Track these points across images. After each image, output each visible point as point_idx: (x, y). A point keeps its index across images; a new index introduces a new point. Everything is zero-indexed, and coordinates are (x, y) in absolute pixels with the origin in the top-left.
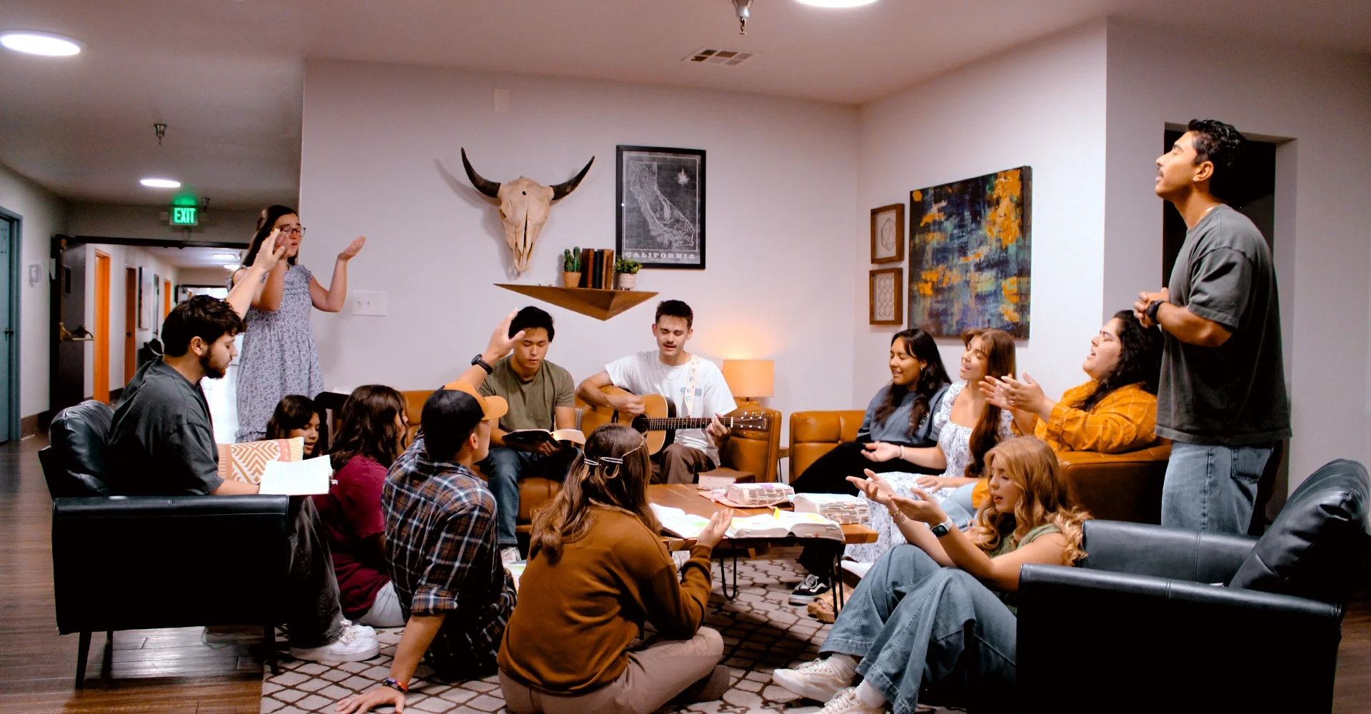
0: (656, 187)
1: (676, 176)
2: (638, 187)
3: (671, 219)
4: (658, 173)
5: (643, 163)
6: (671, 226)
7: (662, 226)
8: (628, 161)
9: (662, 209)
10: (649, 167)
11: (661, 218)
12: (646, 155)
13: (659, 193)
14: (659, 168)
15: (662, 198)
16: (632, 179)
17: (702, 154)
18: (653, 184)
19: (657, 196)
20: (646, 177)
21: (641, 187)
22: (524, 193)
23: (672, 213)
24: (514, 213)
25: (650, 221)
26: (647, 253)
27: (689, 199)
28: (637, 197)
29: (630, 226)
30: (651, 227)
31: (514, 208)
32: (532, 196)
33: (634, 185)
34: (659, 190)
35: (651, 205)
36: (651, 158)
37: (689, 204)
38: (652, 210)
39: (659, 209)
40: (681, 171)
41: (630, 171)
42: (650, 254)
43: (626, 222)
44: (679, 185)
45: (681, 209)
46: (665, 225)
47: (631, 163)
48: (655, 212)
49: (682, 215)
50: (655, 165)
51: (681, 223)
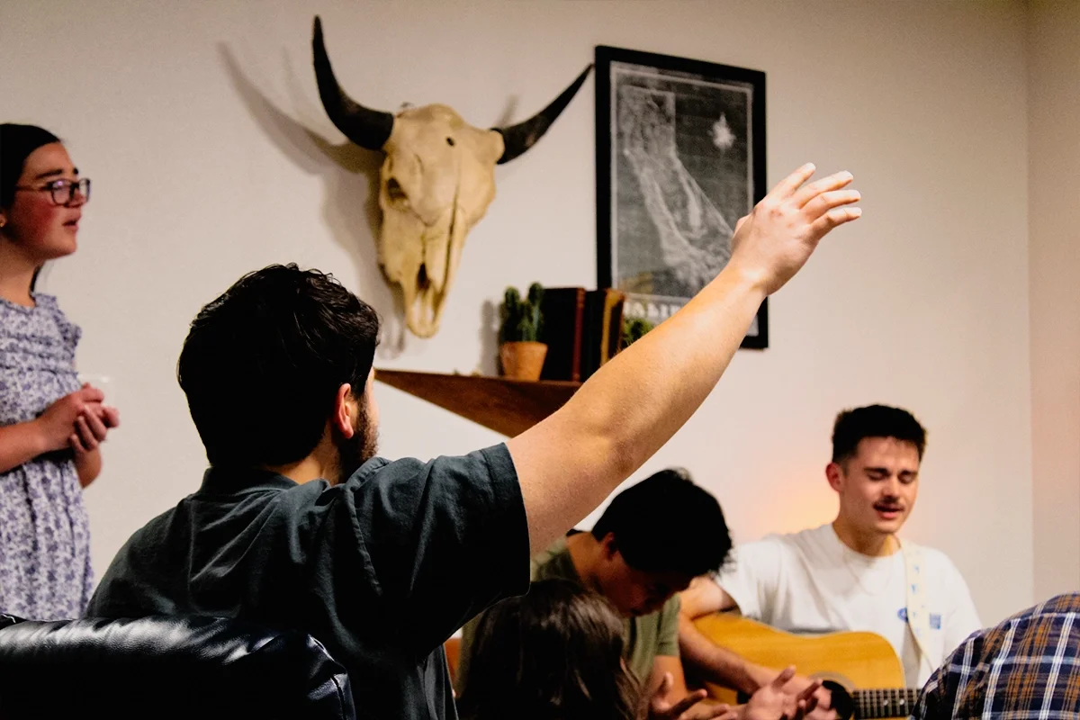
0: (672, 151)
1: (710, 127)
2: (639, 149)
3: (702, 227)
4: (678, 120)
5: (648, 92)
6: (703, 245)
7: (685, 243)
8: (619, 84)
9: (685, 205)
10: (660, 102)
11: (684, 226)
12: (650, 74)
13: (678, 165)
14: (679, 105)
15: (684, 177)
16: (627, 128)
17: (757, 80)
18: (668, 145)
19: (675, 173)
20: (653, 126)
21: (646, 148)
22: (450, 142)
23: (704, 216)
24: (427, 191)
25: (662, 228)
26: (658, 305)
27: (733, 181)
28: (637, 171)
29: (625, 240)
30: (665, 245)
31: (429, 177)
32: (466, 150)
33: (632, 145)
34: (680, 158)
35: (665, 194)
36: (661, 82)
37: (735, 195)
38: (667, 202)
39: (679, 204)
40: (718, 118)
41: (624, 112)
42: (664, 309)
43: (619, 230)
44: (716, 149)
45: (719, 206)
46: (691, 241)
47: (625, 89)
48: (671, 209)
49: (722, 222)
50: (670, 97)
51: (721, 241)
